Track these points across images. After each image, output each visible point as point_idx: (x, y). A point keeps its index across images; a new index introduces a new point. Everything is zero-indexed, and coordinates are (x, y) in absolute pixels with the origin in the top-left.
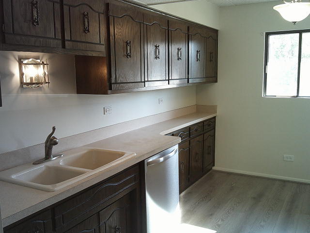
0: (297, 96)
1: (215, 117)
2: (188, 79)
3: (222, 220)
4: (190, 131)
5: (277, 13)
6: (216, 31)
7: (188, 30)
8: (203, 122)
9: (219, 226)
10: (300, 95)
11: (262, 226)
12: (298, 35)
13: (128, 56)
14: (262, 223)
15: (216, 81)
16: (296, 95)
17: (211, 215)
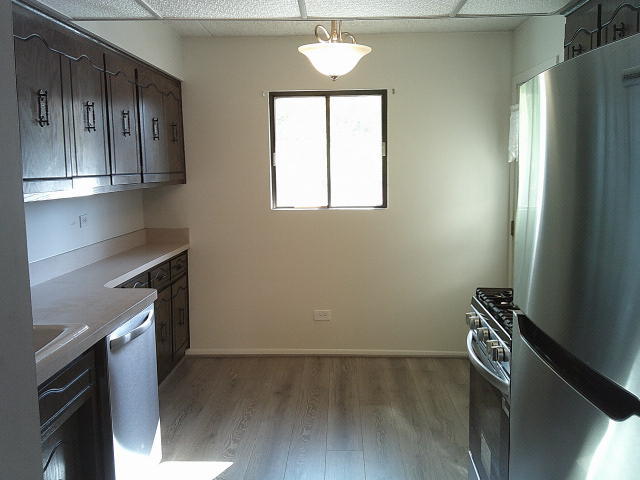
0: (328, 207)
1: (186, 251)
2: (142, 174)
3: (235, 441)
4: (150, 278)
5: (304, 58)
6: (177, 83)
7: (136, 77)
8: (169, 261)
9: (232, 452)
10: (332, 205)
11: (308, 437)
12: (323, 99)
13: (43, 122)
14: (305, 433)
15: (184, 181)
16: (326, 204)
17: (212, 436)
